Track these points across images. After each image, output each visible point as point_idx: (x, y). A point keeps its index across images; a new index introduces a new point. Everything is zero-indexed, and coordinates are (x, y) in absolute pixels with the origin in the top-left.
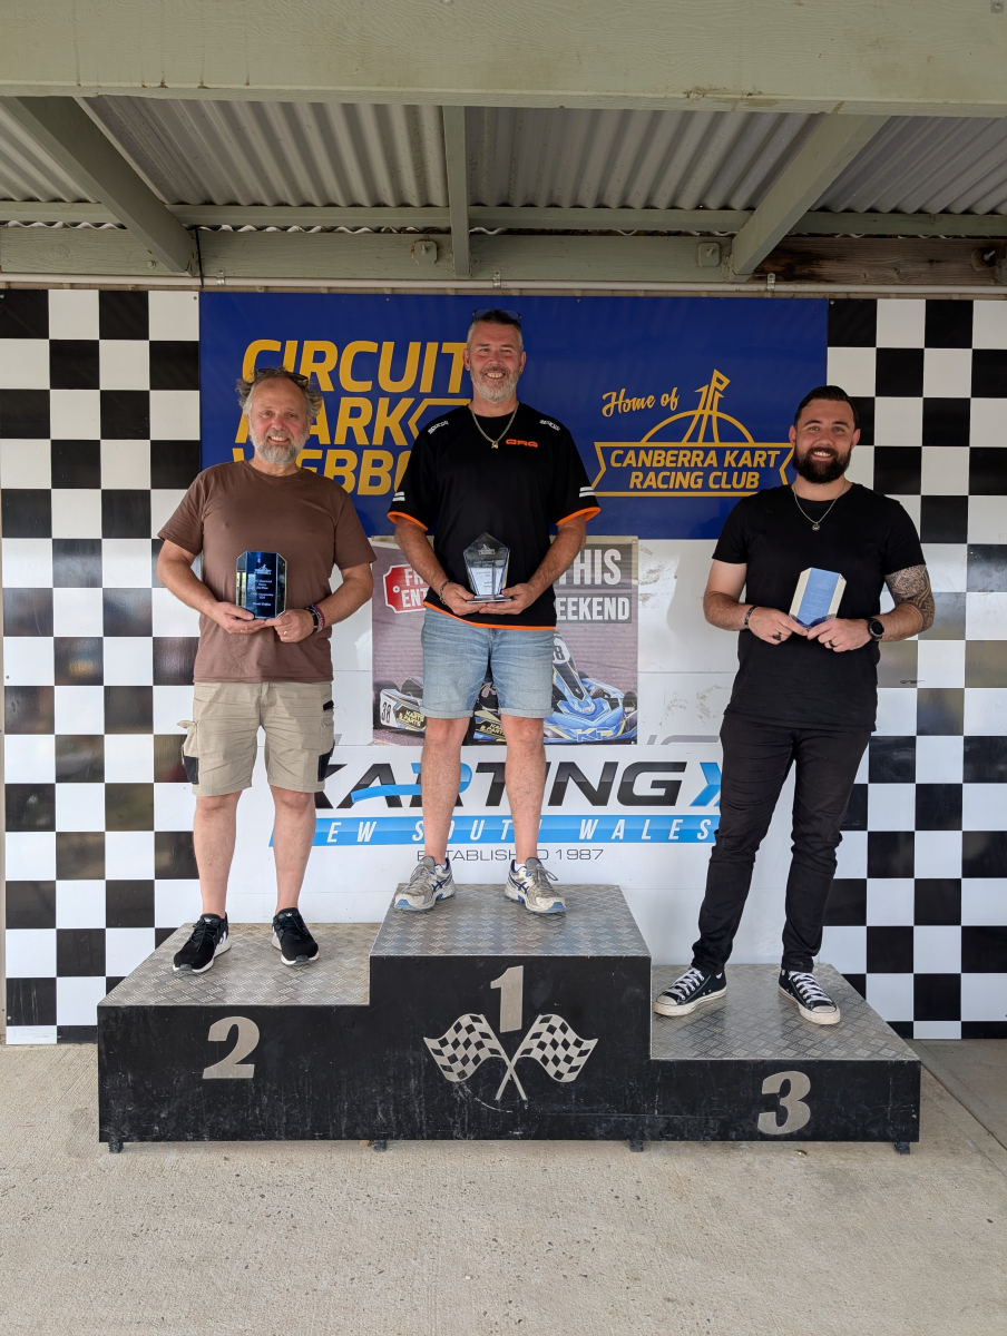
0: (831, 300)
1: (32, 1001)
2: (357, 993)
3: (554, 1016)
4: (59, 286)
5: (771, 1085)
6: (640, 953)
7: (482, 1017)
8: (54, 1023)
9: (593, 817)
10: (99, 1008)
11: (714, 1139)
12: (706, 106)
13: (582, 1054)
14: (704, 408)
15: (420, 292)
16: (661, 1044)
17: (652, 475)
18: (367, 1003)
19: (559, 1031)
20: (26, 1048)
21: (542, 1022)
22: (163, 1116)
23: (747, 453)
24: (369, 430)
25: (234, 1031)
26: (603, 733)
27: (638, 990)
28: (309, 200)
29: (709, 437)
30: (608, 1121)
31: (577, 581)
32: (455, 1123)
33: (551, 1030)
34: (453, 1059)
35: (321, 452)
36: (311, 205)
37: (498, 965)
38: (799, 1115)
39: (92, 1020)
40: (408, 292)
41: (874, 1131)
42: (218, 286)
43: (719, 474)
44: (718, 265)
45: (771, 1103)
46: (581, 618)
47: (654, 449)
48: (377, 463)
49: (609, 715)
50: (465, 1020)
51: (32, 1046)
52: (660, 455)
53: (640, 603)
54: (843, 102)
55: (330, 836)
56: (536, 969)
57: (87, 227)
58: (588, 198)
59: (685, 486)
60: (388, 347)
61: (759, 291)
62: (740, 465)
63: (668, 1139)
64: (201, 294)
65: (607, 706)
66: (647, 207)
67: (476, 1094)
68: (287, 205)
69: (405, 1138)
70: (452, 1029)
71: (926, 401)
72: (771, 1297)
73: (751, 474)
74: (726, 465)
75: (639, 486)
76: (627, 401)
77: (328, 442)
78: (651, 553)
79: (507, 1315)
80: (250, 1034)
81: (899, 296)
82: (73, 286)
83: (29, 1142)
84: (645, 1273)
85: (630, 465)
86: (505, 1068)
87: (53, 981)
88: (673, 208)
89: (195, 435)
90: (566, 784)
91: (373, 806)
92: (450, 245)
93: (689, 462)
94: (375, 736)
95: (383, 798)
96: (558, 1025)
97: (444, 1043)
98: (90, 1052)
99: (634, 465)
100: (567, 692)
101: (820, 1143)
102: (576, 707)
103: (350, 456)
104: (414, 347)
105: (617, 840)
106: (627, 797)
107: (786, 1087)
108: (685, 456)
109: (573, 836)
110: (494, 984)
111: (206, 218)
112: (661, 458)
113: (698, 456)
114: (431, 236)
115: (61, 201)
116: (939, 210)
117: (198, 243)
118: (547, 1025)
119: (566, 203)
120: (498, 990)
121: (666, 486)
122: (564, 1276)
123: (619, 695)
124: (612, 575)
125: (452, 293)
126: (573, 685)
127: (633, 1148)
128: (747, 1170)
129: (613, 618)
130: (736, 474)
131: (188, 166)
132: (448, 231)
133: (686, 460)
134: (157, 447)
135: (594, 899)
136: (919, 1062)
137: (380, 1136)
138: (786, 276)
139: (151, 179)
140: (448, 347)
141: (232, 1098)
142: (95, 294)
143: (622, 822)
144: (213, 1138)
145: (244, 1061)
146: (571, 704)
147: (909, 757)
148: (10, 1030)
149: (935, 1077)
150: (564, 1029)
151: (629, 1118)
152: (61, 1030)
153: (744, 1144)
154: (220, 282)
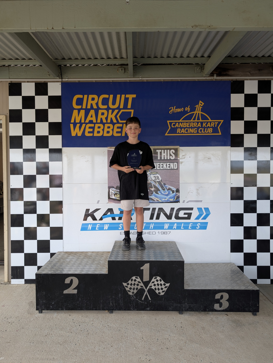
0: (231, 81)
1: (17, 273)
2: (104, 270)
3: (158, 277)
4: (24, 82)
5: (218, 296)
6: (182, 260)
7: (138, 277)
8: (24, 278)
9: (168, 223)
10: (36, 274)
11: (202, 311)
12: (197, 30)
13: (166, 287)
14: (197, 111)
15: (120, 81)
16: (187, 285)
17: (183, 129)
18: (107, 273)
19: (159, 281)
20: (16, 285)
21: (154, 279)
22: (53, 303)
23: (209, 123)
24: (107, 118)
25: (72, 281)
26: (170, 200)
27: (181, 270)
28: (90, 57)
29: (198, 119)
30: (173, 306)
31: (163, 158)
32: (131, 306)
33: (157, 281)
34: (131, 288)
35: (94, 125)
36: (91, 59)
37: (143, 263)
38: (226, 305)
39: (34, 277)
40: (117, 81)
41: (247, 309)
42: (66, 81)
43: (201, 129)
44: (201, 72)
45: (218, 301)
46: (164, 168)
47: (184, 122)
48: (109, 127)
49: (172, 195)
50: (134, 278)
51: (18, 284)
52: (185, 124)
53: (180, 164)
54: (235, 28)
55: (97, 228)
56: (153, 264)
57: (32, 66)
58: (165, 55)
59: (192, 132)
60: (111, 96)
61: (212, 79)
62: (207, 126)
63: (189, 311)
64: (62, 83)
65: (171, 192)
66: (181, 57)
67: (137, 298)
68: (84, 59)
69: (118, 310)
70: (130, 281)
71: (258, 108)
72: (219, 355)
73: (210, 129)
74: (203, 126)
75: (179, 132)
76: (176, 109)
77: (96, 122)
78: (183, 151)
79: (146, 358)
80: (76, 282)
81: (250, 79)
82: (28, 82)
83: (17, 310)
84: (184, 348)
85: (177, 127)
86: (145, 291)
87: (23, 267)
88: (188, 57)
89: (60, 121)
90: (160, 214)
91: (108, 220)
92: (128, 68)
93: (193, 126)
94: (109, 201)
95: (111, 218)
96: (159, 280)
97: (128, 284)
98: (34, 286)
99: (178, 127)
100: (160, 189)
101: (231, 312)
102: (163, 193)
103: (101, 126)
104: (118, 96)
105: (174, 229)
106: (177, 217)
107: (222, 297)
108: (192, 124)
109: (162, 228)
110: (142, 268)
111: (63, 63)
112: (186, 125)
113: (196, 124)
114: (123, 66)
115: (25, 59)
116: (261, 56)
117: (61, 70)
118: (156, 279)
119: (159, 56)
120: (143, 270)
121: (187, 132)
122: (162, 348)
123: (175, 189)
124: (172, 157)
125: (128, 81)
126: (162, 187)
127: (180, 313)
128: (211, 320)
129: (173, 168)
130: (206, 129)
131: (58, 49)
132: (127, 65)
133: (192, 125)
134: (50, 124)
135: (168, 245)
136: (259, 290)
137: (111, 310)
138: (219, 75)
139: (48, 53)
140: (127, 96)
141: (71, 299)
142: (34, 83)
143: (176, 224)
144: (66, 310)
145: (74, 289)
146: (162, 192)
147: (255, 206)
148: (12, 280)
149: (263, 295)
150: (161, 280)
151: (179, 305)
152: (26, 280)
153: (210, 313)
154: (67, 80)
